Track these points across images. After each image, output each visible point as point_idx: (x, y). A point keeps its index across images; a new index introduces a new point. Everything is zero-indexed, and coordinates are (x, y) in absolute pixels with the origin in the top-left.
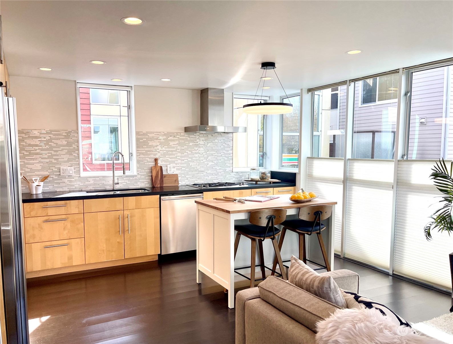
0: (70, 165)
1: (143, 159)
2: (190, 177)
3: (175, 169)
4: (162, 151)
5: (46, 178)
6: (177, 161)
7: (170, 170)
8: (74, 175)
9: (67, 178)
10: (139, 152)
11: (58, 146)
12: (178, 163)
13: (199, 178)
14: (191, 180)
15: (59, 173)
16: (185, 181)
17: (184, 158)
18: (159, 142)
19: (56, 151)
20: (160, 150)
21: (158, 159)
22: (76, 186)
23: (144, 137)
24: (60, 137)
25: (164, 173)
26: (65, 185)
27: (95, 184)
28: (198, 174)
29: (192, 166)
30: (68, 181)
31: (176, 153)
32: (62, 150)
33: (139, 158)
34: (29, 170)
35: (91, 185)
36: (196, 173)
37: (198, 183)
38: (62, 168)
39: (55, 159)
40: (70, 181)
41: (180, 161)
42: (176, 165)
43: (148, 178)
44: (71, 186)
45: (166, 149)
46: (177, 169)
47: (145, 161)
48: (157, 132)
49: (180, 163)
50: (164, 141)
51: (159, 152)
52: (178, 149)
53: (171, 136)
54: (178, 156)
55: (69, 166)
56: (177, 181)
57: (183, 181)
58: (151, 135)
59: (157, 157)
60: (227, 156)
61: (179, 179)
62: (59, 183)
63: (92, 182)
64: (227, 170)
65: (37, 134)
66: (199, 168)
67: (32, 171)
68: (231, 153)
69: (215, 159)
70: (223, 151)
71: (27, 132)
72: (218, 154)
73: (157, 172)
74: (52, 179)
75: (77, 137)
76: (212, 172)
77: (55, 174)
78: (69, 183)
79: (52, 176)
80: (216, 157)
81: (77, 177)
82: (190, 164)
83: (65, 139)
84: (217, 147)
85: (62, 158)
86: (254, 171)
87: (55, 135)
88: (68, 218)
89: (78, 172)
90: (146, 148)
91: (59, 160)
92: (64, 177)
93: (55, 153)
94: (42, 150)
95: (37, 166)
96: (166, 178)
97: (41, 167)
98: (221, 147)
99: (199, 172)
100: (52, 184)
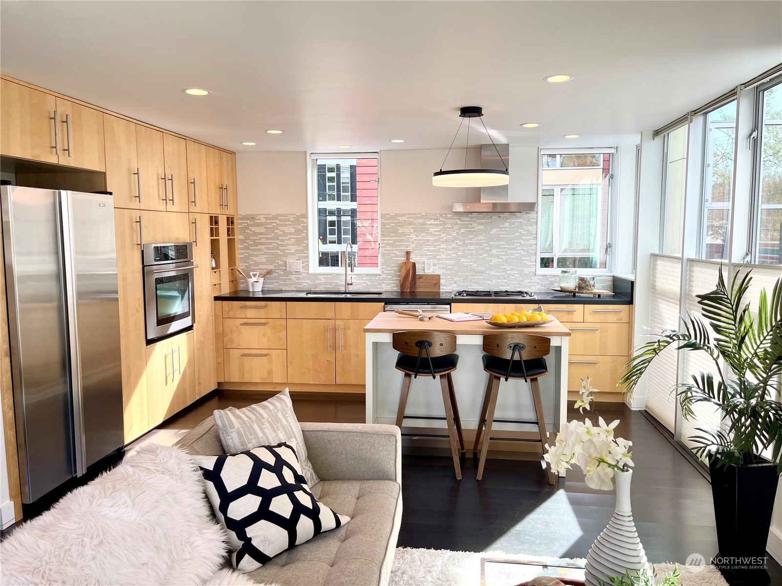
0: (298, 258)
1: (390, 252)
2: (460, 280)
3: (437, 267)
4: (418, 242)
5: (269, 272)
6: (440, 255)
7: (426, 266)
8: (302, 270)
9: (295, 275)
10: (384, 242)
11: (285, 234)
12: (442, 259)
13: (475, 282)
14: (461, 284)
15: (285, 268)
16: (453, 286)
17: (451, 252)
18: (413, 228)
19: (283, 241)
20: (415, 240)
21: (410, 252)
22: (304, 284)
23: (392, 221)
24: (287, 223)
25: (419, 272)
26: (291, 283)
27: (325, 283)
28: (474, 275)
29: (464, 264)
30: (295, 277)
31: (439, 243)
32: (289, 239)
33: (385, 250)
34: (254, 263)
35: (321, 284)
36: (471, 274)
37: (474, 289)
38: (288, 261)
39: (283, 251)
40: (298, 279)
41: (445, 255)
42: (438, 262)
43: (397, 278)
45: (424, 238)
46: (440, 268)
47: (393, 255)
48: (410, 214)
49: (444, 259)
50: (420, 226)
51: (412, 242)
52: (442, 238)
53: (430, 219)
54: (442, 249)
55: (296, 260)
56: (437, 284)
57: (449, 286)
58: (401, 219)
59: (410, 249)
60: (526, 248)
61: (441, 282)
62: (284, 280)
63: (323, 280)
64: (526, 271)
65: (263, 220)
66: (476, 267)
67: (257, 264)
68: (534, 244)
69: (504, 253)
70: (519, 241)
71: (252, 218)
72: (508, 246)
73: (407, 271)
74: (277, 274)
75: (306, 223)
76: (499, 274)
77: (280, 268)
78: (296, 281)
79: (277, 271)
80: (506, 250)
81: (304, 273)
82: (462, 261)
83: (293, 226)
84: (507, 235)
85: (290, 250)
86: (566, 274)
87: (281, 220)
88: (268, 323)
89: (307, 267)
90: (393, 237)
91: (286, 251)
92: (291, 273)
93: (281, 243)
94: (268, 239)
95: (262, 259)
96: (421, 280)
97: (266, 259)
98: (515, 234)
99: (476, 272)
100: (277, 281)
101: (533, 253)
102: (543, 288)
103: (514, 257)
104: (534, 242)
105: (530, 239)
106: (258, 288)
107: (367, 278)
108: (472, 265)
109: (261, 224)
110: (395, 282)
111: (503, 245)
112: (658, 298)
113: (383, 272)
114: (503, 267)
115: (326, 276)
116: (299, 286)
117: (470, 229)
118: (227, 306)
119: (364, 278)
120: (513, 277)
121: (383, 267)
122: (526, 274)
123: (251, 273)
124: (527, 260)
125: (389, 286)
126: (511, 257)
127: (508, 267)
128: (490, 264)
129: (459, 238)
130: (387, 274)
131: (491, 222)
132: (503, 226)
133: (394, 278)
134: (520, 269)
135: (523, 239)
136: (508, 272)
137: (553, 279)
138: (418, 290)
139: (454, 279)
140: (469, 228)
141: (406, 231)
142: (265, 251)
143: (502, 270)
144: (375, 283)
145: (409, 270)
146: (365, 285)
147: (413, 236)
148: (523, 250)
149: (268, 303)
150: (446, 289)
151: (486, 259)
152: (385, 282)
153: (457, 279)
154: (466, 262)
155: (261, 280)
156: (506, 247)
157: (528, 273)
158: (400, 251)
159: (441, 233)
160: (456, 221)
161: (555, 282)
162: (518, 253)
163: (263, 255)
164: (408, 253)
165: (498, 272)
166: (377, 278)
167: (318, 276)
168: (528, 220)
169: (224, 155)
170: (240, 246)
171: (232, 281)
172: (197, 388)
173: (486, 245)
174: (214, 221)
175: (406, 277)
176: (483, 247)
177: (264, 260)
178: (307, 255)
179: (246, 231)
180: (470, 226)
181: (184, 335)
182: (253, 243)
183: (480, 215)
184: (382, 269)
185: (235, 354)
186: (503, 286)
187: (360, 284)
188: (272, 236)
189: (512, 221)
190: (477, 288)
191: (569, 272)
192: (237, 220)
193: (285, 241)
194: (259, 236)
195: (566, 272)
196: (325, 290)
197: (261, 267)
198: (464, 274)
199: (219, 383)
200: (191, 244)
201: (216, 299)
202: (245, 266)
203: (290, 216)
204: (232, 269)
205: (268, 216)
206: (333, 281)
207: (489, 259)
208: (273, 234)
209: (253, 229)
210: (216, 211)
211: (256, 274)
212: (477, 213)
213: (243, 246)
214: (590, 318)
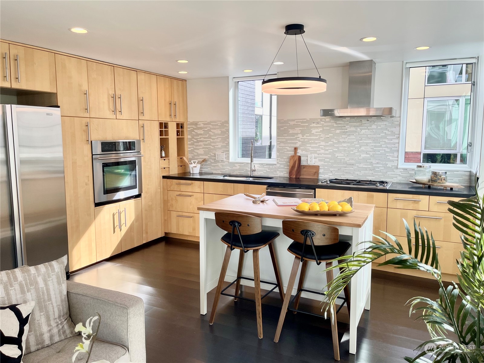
0: (223, 151)
1: (283, 148)
2: (335, 171)
3: (317, 160)
4: (303, 140)
5: (204, 161)
6: (320, 151)
7: (309, 159)
8: (225, 160)
9: (220, 163)
11: (215, 135)
12: (321, 154)
13: (346, 173)
14: (336, 173)
15: (214, 158)
16: (330, 174)
17: (328, 148)
18: (300, 130)
19: (213, 139)
20: (301, 139)
22: (226, 170)
23: (285, 125)
24: (216, 127)
25: (303, 163)
26: (218, 168)
27: (239, 170)
28: (346, 167)
29: (338, 157)
30: (221, 165)
31: (319, 141)
32: (217, 139)
33: (280, 146)
34: (196, 154)
35: (236, 170)
36: (344, 166)
37: (346, 177)
38: (217, 153)
40: (223, 166)
41: (324, 151)
42: (318, 156)
43: (287, 167)
44: (223, 170)
45: (308, 137)
46: (320, 160)
47: (285, 150)
48: (298, 119)
49: (323, 153)
50: (305, 128)
51: (299, 141)
52: (322, 137)
53: (314, 123)
54: (321, 145)
56: (317, 173)
57: (325, 174)
58: (292, 123)
59: (297, 145)
60: (390, 146)
61: (320, 171)
62: (214, 166)
63: (238, 167)
64: (390, 165)
65: (202, 125)
66: (348, 160)
67: (198, 155)
68: (397, 143)
69: (371, 150)
70: (384, 140)
71: (196, 124)
72: (375, 144)
73: (294, 162)
74: (210, 162)
75: (227, 127)
76: (366, 166)
77: (212, 158)
78: (221, 167)
79: (210, 160)
80: (373, 147)
81: (227, 162)
82: (337, 155)
83: (220, 129)
84: (374, 135)
85: (218, 145)
86: (420, 169)
87: (212, 125)
88: (193, 196)
89: (228, 158)
90: (286, 136)
91: (215, 147)
92: (218, 161)
93: (213, 141)
94: (205, 138)
95: (201, 151)
96: (305, 170)
97: (203, 152)
98: (381, 134)
99: (348, 165)
100: (210, 167)
101: (396, 150)
102: (404, 179)
103: (379, 153)
104: (397, 141)
105: (394, 139)
106: (197, 171)
107: (267, 167)
108: (344, 159)
109: (201, 128)
110: (286, 170)
111: (370, 143)
113: (278, 162)
114: (370, 161)
115: (240, 164)
117: (343, 131)
118: (170, 183)
119: (265, 167)
120: (378, 169)
121: (278, 159)
122: (389, 167)
123: (192, 161)
124: (391, 156)
125: (282, 173)
126: (377, 153)
127: (374, 161)
128: (359, 158)
129: (335, 137)
130: (281, 164)
131: (361, 125)
132: (370, 128)
133: (285, 167)
134: (384, 163)
135: (388, 139)
136: (374, 165)
137: (411, 172)
138: (302, 177)
139: (330, 169)
140: (343, 129)
141: (295, 132)
142: (203, 146)
143: (369, 164)
144: (272, 170)
145: (296, 161)
146: (265, 171)
147: (300, 136)
148: (387, 147)
149: (193, 181)
150: (324, 177)
151: (356, 154)
152: (279, 170)
153: (333, 169)
154: (340, 156)
155: (199, 166)
156: (373, 144)
158: (290, 147)
159: (321, 133)
160: (333, 124)
162: (383, 150)
163: (202, 149)
164: (296, 149)
165: (365, 165)
166: (273, 167)
167: (235, 164)
168: (392, 123)
169: (175, 82)
171: (181, 166)
172: (144, 235)
173: (357, 143)
174: (164, 126)
175: (293, 168)
176: (353, 144)
177: (203, 153)
178: (228, 149)
179: (192, 133)
180: (344, 128)
182: (196, 141)
183: (352, 119)
185: (174, 214)
186: (369, 176)
187: (262, 171)
188: (207, 136)
189: (379, 123)
191: (424, 166)
192: (187, 125)
193: (215, 140)
194: (200, 136)
195: (420, 167)
196: (239, 174)
197: (201, 157)
198: (338, 165)
199: (166, 233)
200: (139, 141)
201: (164, 177)
202: (192, 156)
203: (218, 122)
204: (181, 158)
205: (205, 123)
206: (244, 168)
207: (358, 154)
208: (208, 135)
209: (196, 131)
210: (165, 119)
211: (196, 162)
212: (349, 118)
213: (190, 143)
214: (434, 208)
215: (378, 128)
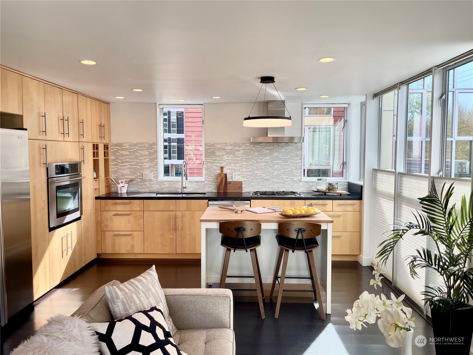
0: (150, 171)
1: (211, 167)
2: (255, 185)
3: (240, 177)
4: (228, 160)
5: (132, 180)
6: (242, 169)
7: (234, 176)
8: (153, 179)
9: (148, 182)
10: (207, 161)
11: (142, 156)
12: (243, 172)
13: (264, 186)
14: (256, 187)
15: (142, 177)
16: (251, 188)
17: (249, 167)
18: (225, 152)
19: (141, 160)
20: (226, 159)
21: (223, 167)
22: (155, 188)
23: (212, 148)
24: (143, 148)
25: (229, 180)
26: (146, 187)
27: (168, 187)
28: (263, 182)
29: (257, 174)
30: (149, 184)
31: (241, 162)
32: (145, 159)
33: (207, 166)
34: (121, 174)
35: (166, 188)
36: (262, 181)
37: (263, 190)
38: (144, 173)
39: (141, 166)
40: (150, 184)
41: (245, 169)
42: (241, 173)
43: (215, 184)
45: (232, 158)
46: (242, 177)
47: (212, 169)
48: (223, 143)
49: (245, 171)
50: (230, 151)
51: (225, 161)
52: (244, 158)
53: (236, 147)
54: (244, 165)
55: (150, 172)
56: (241, 187)
57: (248, 188)
58: (218, 146)
59: (223, 165)
60: (295, 165)
61: (243, 186)
62: (142, 185)
63: (167, 185)
64: (295, 179)
65: (128, 147)
66: (264, 176)
67: (123, 175)
68: (300, 163)
69: (282, 168)
70: (291, 160)
71: (121, 145)
72: (284, 164)
73: (222, 179)
74: (137, 182)
75: (156, 148)
76: (278, 181)
77: (139, 177)
78: (149, 186)
79: (137, 180)
80: (283, 166)
81: (155, 181)
82: (256, 173)
83: (148, 150)
84: (283, 157)
85: (145, 166)
86: (320, 181)
87: (139, 147)
88: (131, 214)
89: (156, 177)
90: (213, 157)
91: (143, 167)
92: (146, 181)
93: (140, 161)
94: (130, 159)
95: (127, 172)
96: (230, 185)
97: (129, 172)
98: (289, 156)
99: (265, 180)
100: (137, 186)
101: (300, 168)
102: (306, 189)
103: (288, 170)
104: (300, 161)
105: (298, 159)
106: (124, 191)
107: (196, 184)
108: (262, 175)
109: (126, 149)
110: (214, 186)
111: (281, 163)
112: (378, 196)
113: (206, 180)
114: (281, 176)
115: (169, 183)
116: (151, 189)
117: (260, 153)
118: (104, 203)
119: (194, 184)
120: (287, 183)
121: (206, 176)
122: (295, 181)
123: (120, 181)
124: (296, 172)
125: (210, 189)
126: (286, 170)
127: (284, 177)
128: (273, 174)
129: (254, 158)
130: (209, 181)
131: (274, 149)
132: (280, 151)
133: (213, 184)
134: (291, 177)
135: (294, 159)
136: (284, 180)
137: (312, 184)
138: (228, 191)
139: (251, 184)
140: (260, 152)
141: (221, 154)
142: (128, 167)
143: (280, 179)
144: (201, 187)
146: (194, 188)
147: (225, 157)
148: (293, 166)
149: (132, 201)
150: (247, 190)
151: (271, 171)
152: (207, 186)
153: (253, 184)
154: (259, 173)
155: (126, 185)
156: (283, 164)
157: (296, 180)
158: (217, 166)
159: (243, 155)
160: (252, 148)
161: (313, 186)
162: (290, 168)
163: (127, 169)
164: (222, 168)
165: (278, 180)
166: (202, 184)
167: (164, 183)
168: (296, 148)
169: (103, 104)
170: (112, 163)
171: (107, 186)
172: (83, 258)
173: (271, 163)
174: (96, 147)
175: (221, 183)
176: (268, 164)
177: (128, 173)
178: (156, 169)
179: (116, 154)
180: (261, 151)
181: (75, 223)
182: (121, 161)
183: (267, 144)
184: (206, 178)
185: (109, 235)
186: (281, 188)
187: (191, 187)
188: (133, 157)
189: (287, 148)
190: (265, 189)
191: (322, 180)
192: (111, 147)
193: (142, 160)
194: (125, 157)
195: (320, 180)
196: (168, 191)
197: (126, 177)
198: (257, 181)
199: (98, 254)
200: (80, 163)
201: (97, 198)
202: (115, 176)
203: (145, 144)
204: (107, 179)
205: (131, 144)
206: (174, 186)
207: (272, 171)
208: (134, 156)
209: (121, 152)
210: (97, 141)
211: (123, 182)
212: (265, 143)
213: (114, 163)
214: (336, 209)
215: (287, 151)
